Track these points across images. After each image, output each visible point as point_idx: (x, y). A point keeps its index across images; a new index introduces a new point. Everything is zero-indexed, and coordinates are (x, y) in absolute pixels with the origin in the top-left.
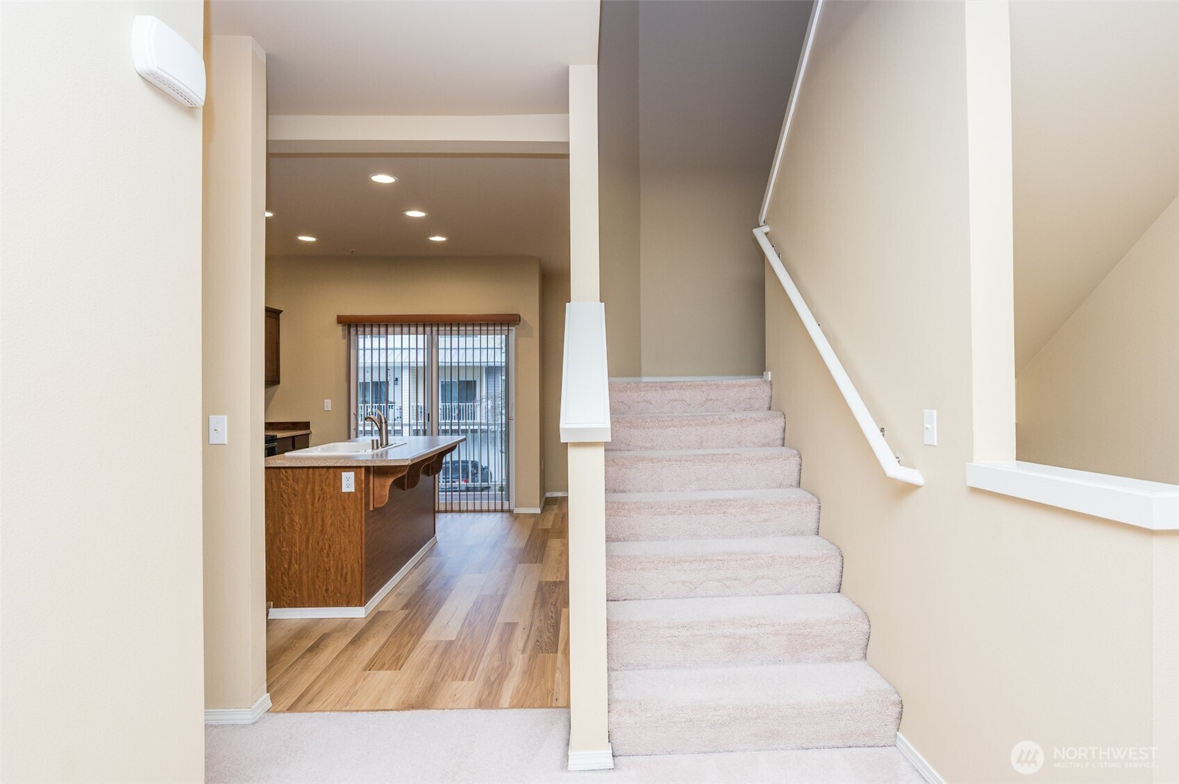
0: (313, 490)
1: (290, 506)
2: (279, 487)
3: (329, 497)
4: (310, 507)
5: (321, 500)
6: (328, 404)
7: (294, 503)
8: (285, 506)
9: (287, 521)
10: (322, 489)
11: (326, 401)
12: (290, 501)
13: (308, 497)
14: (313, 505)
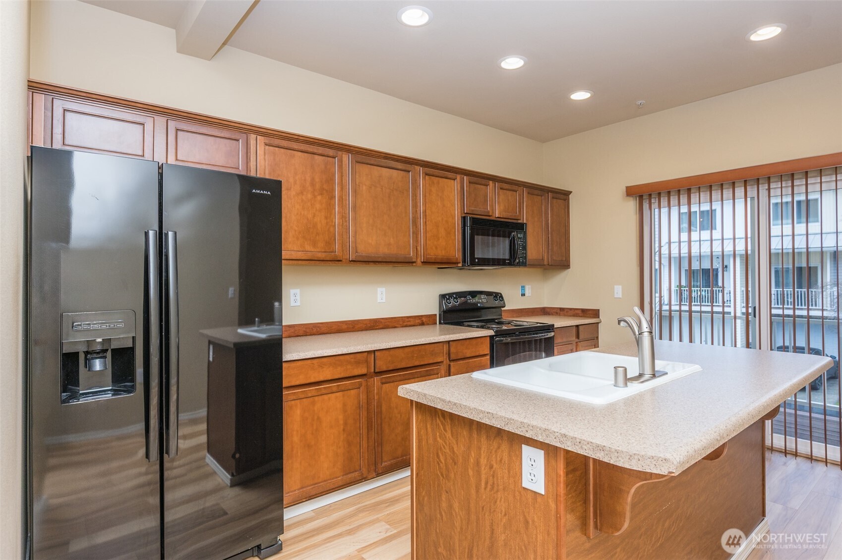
0: (478, 463)
1: (447, 478)
2: (435, 439)
3: (501, 487)
4: (473, 492)
5: (489, 487)
6: (618, 291)
7: (452, 475)
8: (442, 475)
9: (444, 505)
10: (491, 467)
11: (616, 287)
12: (447, 469)
13: (471, 473)
14: (477, 491)
